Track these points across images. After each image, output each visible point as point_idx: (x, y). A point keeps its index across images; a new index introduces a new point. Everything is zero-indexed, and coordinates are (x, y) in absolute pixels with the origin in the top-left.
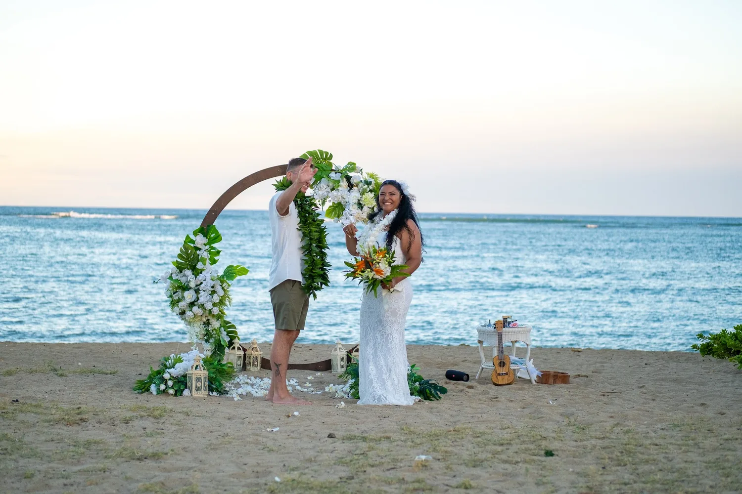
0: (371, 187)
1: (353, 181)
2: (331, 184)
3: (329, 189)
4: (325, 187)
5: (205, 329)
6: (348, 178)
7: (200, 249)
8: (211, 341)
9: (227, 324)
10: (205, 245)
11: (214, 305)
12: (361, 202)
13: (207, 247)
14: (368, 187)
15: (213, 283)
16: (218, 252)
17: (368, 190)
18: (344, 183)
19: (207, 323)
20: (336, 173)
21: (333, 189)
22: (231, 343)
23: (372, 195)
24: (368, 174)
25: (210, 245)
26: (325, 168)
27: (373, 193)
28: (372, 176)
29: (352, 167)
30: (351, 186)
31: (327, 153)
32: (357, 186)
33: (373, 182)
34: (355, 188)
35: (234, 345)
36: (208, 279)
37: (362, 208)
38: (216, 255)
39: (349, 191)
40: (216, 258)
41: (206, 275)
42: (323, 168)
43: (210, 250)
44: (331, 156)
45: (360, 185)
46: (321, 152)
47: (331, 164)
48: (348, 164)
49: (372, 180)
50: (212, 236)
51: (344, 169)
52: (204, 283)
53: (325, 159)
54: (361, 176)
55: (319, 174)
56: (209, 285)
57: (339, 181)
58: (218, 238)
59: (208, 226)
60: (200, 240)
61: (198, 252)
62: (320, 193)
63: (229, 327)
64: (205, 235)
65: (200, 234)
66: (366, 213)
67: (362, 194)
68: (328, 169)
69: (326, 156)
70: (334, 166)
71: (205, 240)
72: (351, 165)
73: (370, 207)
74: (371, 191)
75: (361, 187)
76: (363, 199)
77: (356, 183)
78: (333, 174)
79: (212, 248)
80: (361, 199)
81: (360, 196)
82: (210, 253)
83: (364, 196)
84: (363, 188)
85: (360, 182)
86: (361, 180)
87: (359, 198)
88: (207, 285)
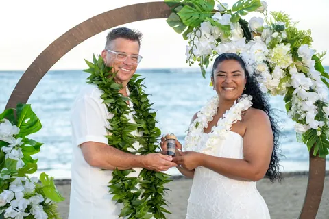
0: (284, 35)
1: (253, 27)
2: (217, 32)
3: (213, 40)
4: (208, 35)
6: (244, 25)
7: (7, 144)
10: (15, 137)
12: (270, 61)
13: (20, 139)
14: (280, 34)
15: (28, 202)
16: (37, 147)
17: (281, 40)
18: (237, 31)
20: (222, 14)
21: (219, 40)
23: (287, 48)
24: (273, 14)
25: (24, 137)
26: (204, 7)
27: (289, 45)
28: (280, 17)
29: (251, 3)
30: (248, 35)
32: (260, 35)
33: (286, 29)
34: (256, 38)
37: (271, 70)
38: (32, 152)
39: (247, 43)
42: (201, 7)
43: (22, 146)
45: (265, 33)
47: (212, 1)
49: (281, 24)
50: (26, 121)
51: (234, 8)
52: (14, 204)
54: (263, 17)
55: (196, 17)
56: (20, 208)
57: (228, 27)
58: (35, 125)
59: (20, 106)
60: (5, 130)
61: (4, 149)
64: (15, 123)
65: (7, 121)
66: (278, 77)
67: (272, 46)
68: (210, 8)
70: (217, 4)
71: (15, 130)
73: (284, 67)
74: (285, 42)
75: (267, 36)
76: (273, 56)
77: (257, 30)
78: (217, 16)
79: (27, 141)
80: (270, 55)
81: (268, 51)
82: (22, 150)
83: (274, 49)
84: (271, 37)
85: (263, 28)
86: (265, 24)
87: (267, 54)
88: (17, 208)
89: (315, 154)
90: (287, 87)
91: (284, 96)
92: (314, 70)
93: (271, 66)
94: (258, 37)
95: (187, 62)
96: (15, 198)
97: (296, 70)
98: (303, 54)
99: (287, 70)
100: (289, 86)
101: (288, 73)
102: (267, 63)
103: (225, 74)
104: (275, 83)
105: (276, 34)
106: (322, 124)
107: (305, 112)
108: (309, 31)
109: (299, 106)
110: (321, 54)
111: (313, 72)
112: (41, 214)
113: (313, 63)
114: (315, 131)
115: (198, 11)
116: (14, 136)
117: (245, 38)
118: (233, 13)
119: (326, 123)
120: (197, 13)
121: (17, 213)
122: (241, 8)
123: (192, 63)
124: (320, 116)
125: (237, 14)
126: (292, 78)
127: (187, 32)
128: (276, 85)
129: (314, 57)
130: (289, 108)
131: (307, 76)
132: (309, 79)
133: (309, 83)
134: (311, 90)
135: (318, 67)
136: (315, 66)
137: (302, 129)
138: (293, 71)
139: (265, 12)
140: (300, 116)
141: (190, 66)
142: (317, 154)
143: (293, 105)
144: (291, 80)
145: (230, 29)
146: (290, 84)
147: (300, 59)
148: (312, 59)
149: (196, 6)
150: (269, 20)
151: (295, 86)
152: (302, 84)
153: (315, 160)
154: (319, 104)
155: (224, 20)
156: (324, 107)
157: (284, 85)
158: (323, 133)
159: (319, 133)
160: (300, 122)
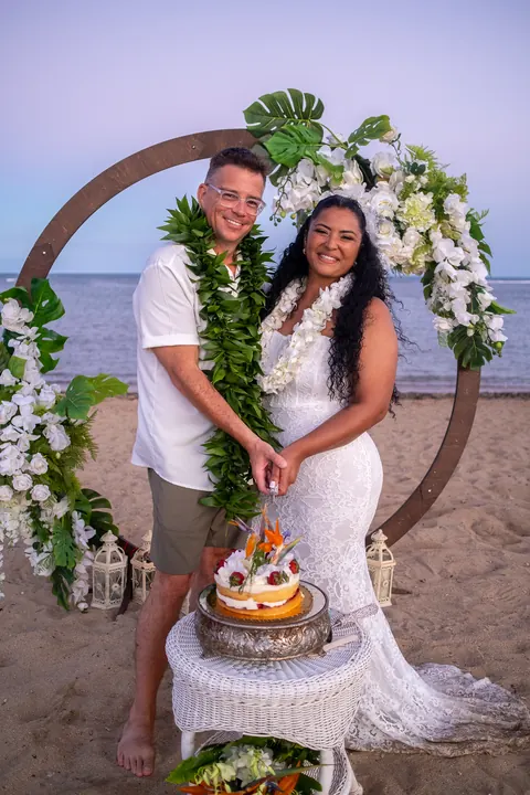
0: (424, 179)
1: (379, 166)
2: (322, 173)
4: (308, 180)
5: (31, 520)
6: (364, 165)
7: (15, 335)
8: (48, 546)
9: (89, 497)
10: (28, 326)
11: (37, 479)
12: (400, 219)
13: (35, 329)
14: (418, 178)
15: (39, 420)
16: (60, 342)
17: (419, 186)
18: (353, 174)
19: (35, 510)
20: (333, 149)
21: (326, 188)
22: (96, 543)
23: (428, 199)
24: (410, 149)
25: (40, 327)
26: (307, 137)
27: (431, 195)
28: (419, 155)
29: (376, 128)
30: (370, 179)
31: (310, 98)
32: (388, 180)
33: (427, 171)
34: (381, 184)
35: (104, 548)
36: (27, 410)
37: (402, 233)
38: (53, 350)
39: (367, 191)
40: (53, 356)
41: (21, 403)
42: (300, 135)
43: (39, 339)
44: (321, 107)
45: (395, 176)
46: (296, 95)
47: (319, 130)
48: (364, 125)
50: (44, 304)
51: (352, 138)
52: (16, 422)
53: (305, 116)
54: (394, 153)
55: (292, 149)
56: (26, 428)
57: (341, 168)
58: (54, 310)
59: (35, 283)
60: (14, 314)
61: (12, 343)
62: (298, 194)
63: (94, 504)
64: (27, 304)
65: (15, 301)
66: (412, 245)
67: (404, 196)
68: (315, 139)
69: (309, 107)
70: (326, 134)
71: (27, 315)
72: (372, 124)
73: (422, 230)
74: (425, 190)
75: (398, 181)
76: (405, 210)
77: (384, 172)
78: (325, 151)
79: (44, 332)
80: (401, 210)
81: (398, 203)
82: (39, 346)
83: (407, 201)
84: (405, 183)
85: (392, 169)
86: (396, 165)
87: (396, 208)
88: (22, 428)
89: (464, 365)
90: (426, 262)
91: (423, 275)
92: (468, 236)
93: (402, 227)
94: (384, 183)
95: (271, 219)
96: (18, 413)
97: (441, 235)
98: (452, 209)
99: (427, 234)
100: (429, 259)
101: (428, 239)
102: (397, 222)
103: (328, 231)
104: (408, 252)
105: (411, 178)
106: (476, 318)
107: (451, 300)
108: (464, 178)
109: (443, 290)
110: (480, 214)
111: (466, 238)
112: (57, 438)
113: (468, 226)
114: (466, 328)
115: (297, 141)
116: (26, 324)
117: (365, 184)
118: (350, 145)
119: (481, 318)
120: (296, 145)
121: (19, 436)
122: (361, 136)
123: (279, 220)
124: (473, 307)
125: (354, 146)
126: (433, 247)
127: (278, 174)
128: (410, 255)
129: (468, 217)
130: (428, 293)
131: (456, 245)
132: (460, 250)
133: (459, 255)
134: (462, 267)
135: (475, 232)
136: (471, 232)
137: (445, 325)
138: (436, 236)
139: (396, 144)
140: (442, 305)
141: (276, 225)
142: (468, 365)
143: (435, 290)
144: (433, 251)
145: (342, 171)
146: (431, 256)
147: (447, 217)
148: (466, 220)
149: (293, 134)
150: (402, 159)
151: (439, 259)
152: (449, 256)
153: (466, 373)
154: (473, 288)
155: (334, 157)
156: (479, 294)
157: (422, 259)
158: (477, 333)
159: (471, 333)
160: (442, 314)
